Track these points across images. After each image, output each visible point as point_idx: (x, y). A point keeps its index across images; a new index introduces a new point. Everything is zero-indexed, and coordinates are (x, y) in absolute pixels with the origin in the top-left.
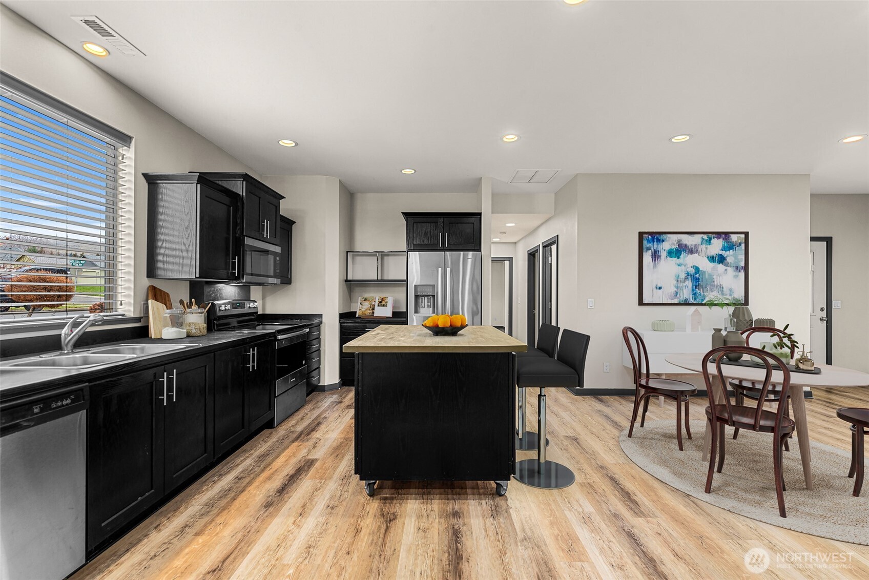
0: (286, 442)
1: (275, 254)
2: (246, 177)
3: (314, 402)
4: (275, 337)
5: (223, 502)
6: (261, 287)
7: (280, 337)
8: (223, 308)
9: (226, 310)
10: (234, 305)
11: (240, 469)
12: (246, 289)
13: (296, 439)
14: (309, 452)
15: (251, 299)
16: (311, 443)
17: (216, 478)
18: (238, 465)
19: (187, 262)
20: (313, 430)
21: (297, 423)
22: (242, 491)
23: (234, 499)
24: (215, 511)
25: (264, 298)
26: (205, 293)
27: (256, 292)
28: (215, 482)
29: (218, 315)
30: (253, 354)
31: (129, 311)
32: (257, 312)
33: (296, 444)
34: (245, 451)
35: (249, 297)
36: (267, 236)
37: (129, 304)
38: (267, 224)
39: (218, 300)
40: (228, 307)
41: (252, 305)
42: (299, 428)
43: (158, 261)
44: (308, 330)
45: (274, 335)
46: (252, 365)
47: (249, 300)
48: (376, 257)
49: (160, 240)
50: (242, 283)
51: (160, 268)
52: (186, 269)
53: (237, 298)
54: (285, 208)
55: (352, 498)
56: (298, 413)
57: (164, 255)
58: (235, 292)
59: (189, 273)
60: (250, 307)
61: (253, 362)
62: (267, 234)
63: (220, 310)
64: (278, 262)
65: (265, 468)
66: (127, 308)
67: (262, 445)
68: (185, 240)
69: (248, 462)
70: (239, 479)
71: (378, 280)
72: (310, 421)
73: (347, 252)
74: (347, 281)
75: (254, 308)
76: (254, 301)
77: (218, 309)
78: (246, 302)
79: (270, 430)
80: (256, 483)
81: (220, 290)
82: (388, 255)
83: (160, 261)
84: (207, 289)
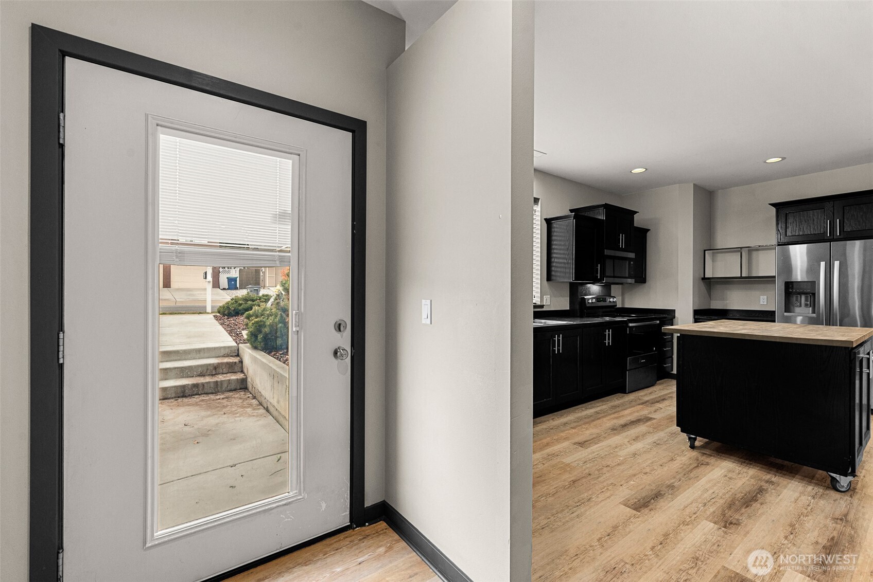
0: (633, 403)
1: (630, 259)
2: (606, 206)
3: (665, 385)
4: (627, 324)
5: (587, 420)
6: (620, 286)
7: (631, 325)
8: (590, 301)
9: (592, 302)
10: (598, 299)
11: (599, 409)
12: (607, 288)
13: (643, 404)
14: (650, 413)
15: (612, 295)
16: (653, 409)
17: (584, 409)
18: (598, 406)
19: (567, 270)
20: (658, 402)
21: (646, 395)
22: (599, 419)
23: (593, 421)
24: (582, 422)
25: (623, 294)
26: (579, 290)
27: (615, 290)
28: (583, 410)
29: (588, 306)
30: (609, 334)
31: (538, 301)
32: (616, 306)
33: (641, 406)
34: (603, 401)
35: (611, 294)
36: (622, 246)
37: (538, 297)
38: (622, 237)
39: (587, 295)
40: (594, 300)
41: (611, 300)
42: (646, 399)
43: (552, 271)
44: (658, 322)
45: (626, 322)
46: (608, 341)
47: (610, 296)
48: (740, 253)
49: (553, 257)
50: (603, 283)
51: (553, 275)
52: (567, 275)
53: (600, 294)
54: (638, 221)
55: (675, 444)
56: (648, 389)
57: (555, 267)
58: (599, 290)
59: (569, 278)
60: (610, 301)
61: (609, 339)
62: (622, 244)
63: (588, 303)
64: (632, 266)
65: (615, 413)
66: (537, 299)
67: (616, 400)
68: (567, 256)
69: (604, 407)
70: (597, 413)
71: (741, 277)
72: (657, 396)
73: (705, 251)
74: (704, 279)
75: (614, 302)
76: (614, 297)
77: (587, 302)
78: (607, 298)
79: (623, 394)
80: (608, 418)
81: (589, 288)
82: (757, 250)
83: (554, 271)
84: (580, 288)
